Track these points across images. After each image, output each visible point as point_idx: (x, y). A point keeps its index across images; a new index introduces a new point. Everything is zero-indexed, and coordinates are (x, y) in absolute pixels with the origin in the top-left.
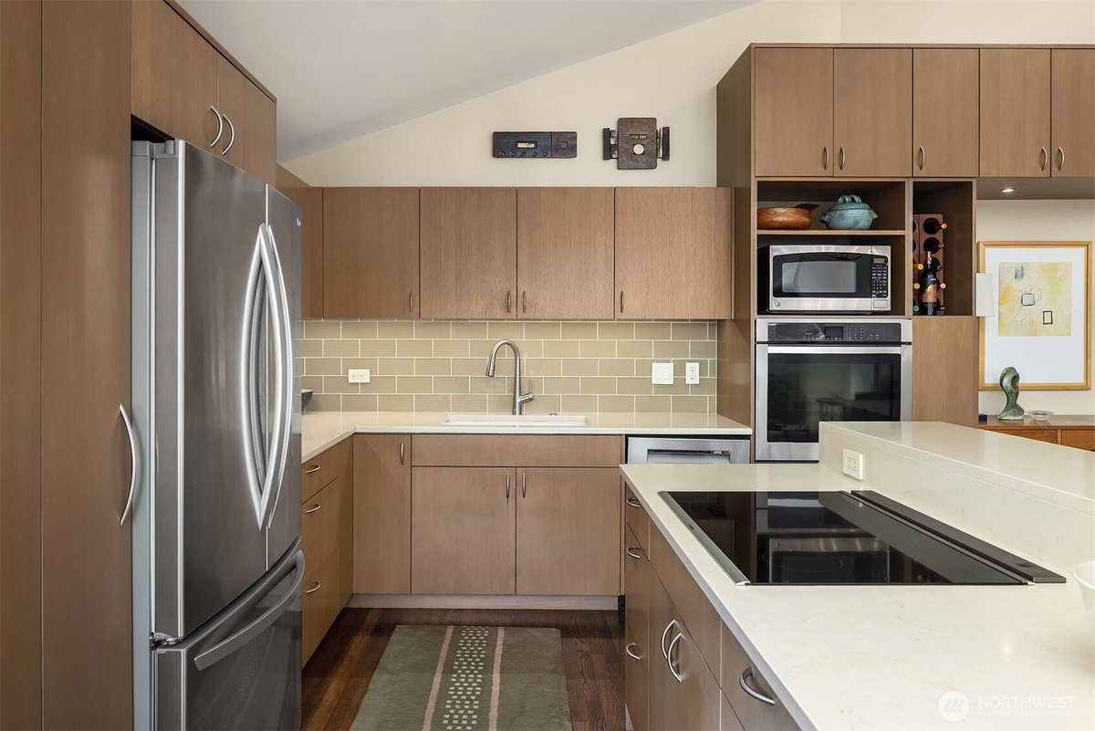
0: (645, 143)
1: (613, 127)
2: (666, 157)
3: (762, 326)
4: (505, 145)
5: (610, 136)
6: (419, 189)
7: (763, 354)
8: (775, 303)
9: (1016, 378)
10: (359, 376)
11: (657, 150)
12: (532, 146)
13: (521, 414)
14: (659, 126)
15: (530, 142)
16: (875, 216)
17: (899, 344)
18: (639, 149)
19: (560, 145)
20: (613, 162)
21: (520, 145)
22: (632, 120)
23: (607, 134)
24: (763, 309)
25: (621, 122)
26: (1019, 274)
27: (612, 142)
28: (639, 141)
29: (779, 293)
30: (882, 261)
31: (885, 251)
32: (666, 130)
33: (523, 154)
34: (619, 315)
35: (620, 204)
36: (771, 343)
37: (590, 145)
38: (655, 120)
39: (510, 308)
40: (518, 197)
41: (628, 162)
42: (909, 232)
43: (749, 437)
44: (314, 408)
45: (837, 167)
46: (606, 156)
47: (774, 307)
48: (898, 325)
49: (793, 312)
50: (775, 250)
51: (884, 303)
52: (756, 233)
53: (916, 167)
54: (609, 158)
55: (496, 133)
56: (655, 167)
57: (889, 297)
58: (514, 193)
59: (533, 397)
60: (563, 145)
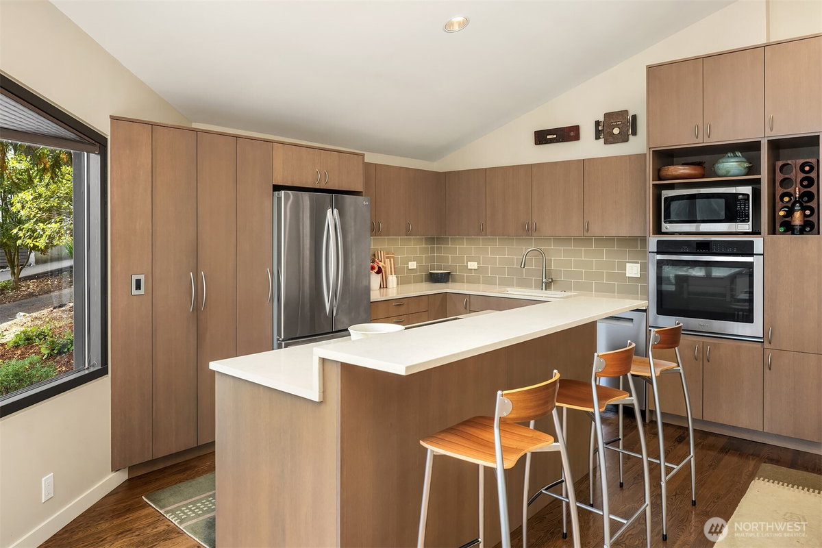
0: (620, 126)
1: (602, 119)
2: (634, 133)
3: (653, 242)
4: (542, 138)
5: (599, 125)
6: (485, 169)
7: (653, 259)
8: (665, 227)
10: (473, 265)
11: (628, 130)
12: (555, 136)
13: (546, 290)
14: (631, 114)
15: (554, 134)
16: (746, 165)
17: (752, 254)
18: (616, 131)
19: (569, 134)
20: (602, 141)
21: (548, 137)
22: (612, 113)
23: (597, 123)
24: (658, 231)
25: (607, 115)
27: (600, 128)
28: (617, 126)
29: (669, 220)
30: (746, 197)
31: (748, 190)
32: (634, 117)
33: (551, 141)
34: (586, 233)
35: (586, 168)
36: (658, 253)
37: (587, 131)
38: (627, 111)
39: (528, 231)
40: (530, 170)
41: (610, 139)
42: (764, 176)
43: (645, 311)
44: (454, 281)
45: (706, 136)
46: (597, 137)
47: (664, 230)
48: (752, 242)
49: (680, 233)
50: (666, 193)
51: (747, 227)
52: (652, 183)
53: (768, 129)
54: (599, 138)
55: (535, 132)
56: (627, 141)
57: (750, 223)
58: (530, 167)
59: (552, 281)
60: (572, 134)
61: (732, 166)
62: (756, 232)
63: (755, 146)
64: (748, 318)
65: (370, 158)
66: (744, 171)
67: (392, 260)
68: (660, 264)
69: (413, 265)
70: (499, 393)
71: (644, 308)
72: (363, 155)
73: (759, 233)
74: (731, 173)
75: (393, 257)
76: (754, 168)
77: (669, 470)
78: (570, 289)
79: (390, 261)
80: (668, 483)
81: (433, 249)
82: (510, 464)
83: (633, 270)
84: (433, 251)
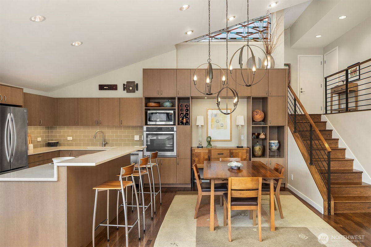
1: (126, 83)
2: (137, 90)
3: (145, 128)
4: (102, 87)
6: (78, 98)
7: (145, 133)
8: (149, 123)
9: (210, 138)
10: (70, 138)
11: (135, 88)
12: (107, 88)
14: (136, 83)
16: (172, 104)
17: (173, 131)
18: (131, 88)
19: (113, 87)
21: (105, 87)
23: (124, 85)
24: (146, 124)
25: (128, 82)
26: (216, 116)
27: (125, 87)
28: (131, 87)
29: (150, 121)
30: (172, 114)
31: (172, 112)
32: (137, 84)
33: (106, 89)
34: (121, 125)
35: (121, 101)
36: (146, 131)
37: (120, 87)
38: (135, 82)
39: (98, 123)
40: (99, 100)
41: (129, 91)
42: (176, 108)
43: (142, 151)
44: (60, 145)
45: (161, 94)
46: (124, 90)
47: (148, 124)
48: (174, 127)
49: (153, 125)
50: (149, 112)
51: (172, 123)
52: (144, 108)
53: (177, 94)
54: (125, 90)
55: (99, 85)
56: (135, 92)
57: (173, 122)
58: (99, 99)
59: (107, 143)
60: (114, 87)
61: (168, 104)
62: (174, 125)
63: (174, 98)
64: (173, 150)
65: (26, 90)
66: (171, 106)
67: (30, 137)
68: (147, 135)
69: (39, 139)
70: (122, 168)
71: (142, 150)
72: (22, 89)
73: (175, 125)
74: (168, 106)
75: (30, 136)
76: (173, 105)
77: (155, 194)
78: (114, 146)
79: (29, 138)
80: (155, 197)
81: (48, 132)
82: (124, 188)
83: (137, 138)
84: (48, 133)
